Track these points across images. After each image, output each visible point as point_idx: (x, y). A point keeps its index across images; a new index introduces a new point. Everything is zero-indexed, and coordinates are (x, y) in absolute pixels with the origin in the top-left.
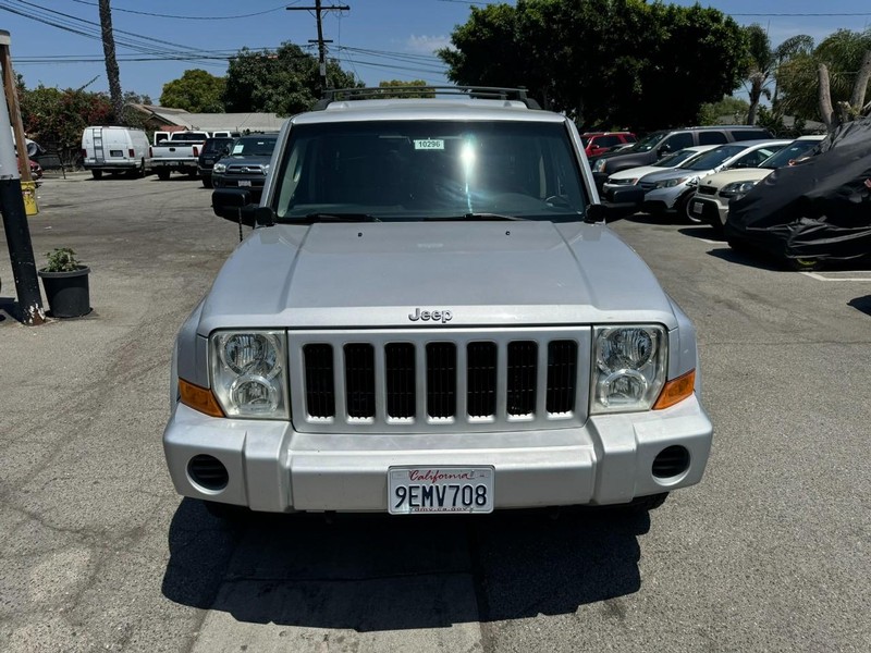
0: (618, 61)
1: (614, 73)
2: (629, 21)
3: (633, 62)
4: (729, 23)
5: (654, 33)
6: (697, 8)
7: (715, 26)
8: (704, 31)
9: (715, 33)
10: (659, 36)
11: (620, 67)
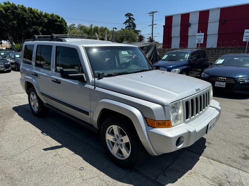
0: (34, 27)
1: (33, 31)
2: (34, 15)
3: (38, 27)
4: (62, 19)
5: (42, 20)
6: (53, 14)
7: (59, 20)
8: (56, 21)
9: (59, 22)
10: (44, 21)
11: (34, 29)
